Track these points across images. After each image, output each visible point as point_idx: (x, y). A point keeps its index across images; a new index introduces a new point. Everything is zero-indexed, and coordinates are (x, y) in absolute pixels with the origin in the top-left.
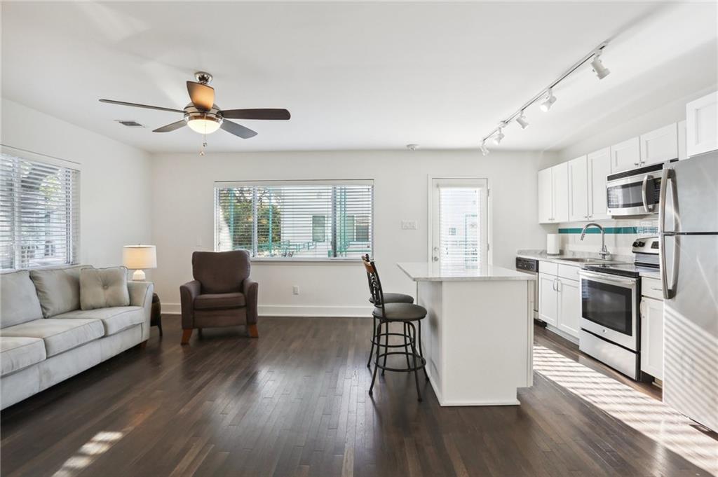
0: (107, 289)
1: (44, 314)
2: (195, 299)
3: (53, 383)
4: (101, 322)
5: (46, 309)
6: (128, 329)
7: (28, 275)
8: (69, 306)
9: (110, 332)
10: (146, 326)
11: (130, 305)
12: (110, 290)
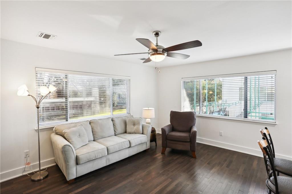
0: (135, 126)
1: (115, 134)
2: (168, 134)
3: (111, 163)
4: (128, 141)
5: (116, 132)
6: (139, 144)
7: (111, 119)
8: (123, 132)
9: (132, 146)
10: (149, 143)
11: (143, 134)
12: (135, 127)
